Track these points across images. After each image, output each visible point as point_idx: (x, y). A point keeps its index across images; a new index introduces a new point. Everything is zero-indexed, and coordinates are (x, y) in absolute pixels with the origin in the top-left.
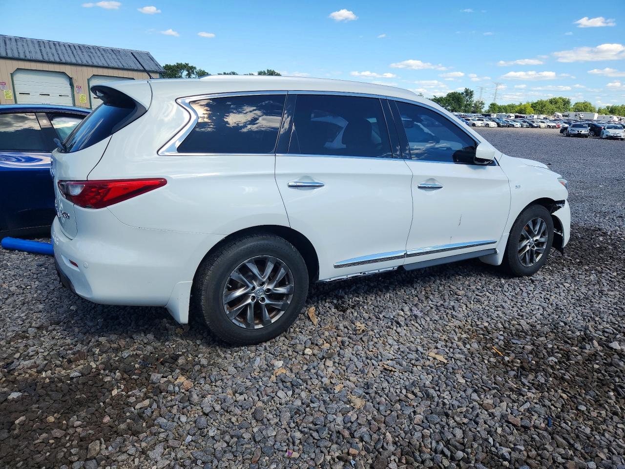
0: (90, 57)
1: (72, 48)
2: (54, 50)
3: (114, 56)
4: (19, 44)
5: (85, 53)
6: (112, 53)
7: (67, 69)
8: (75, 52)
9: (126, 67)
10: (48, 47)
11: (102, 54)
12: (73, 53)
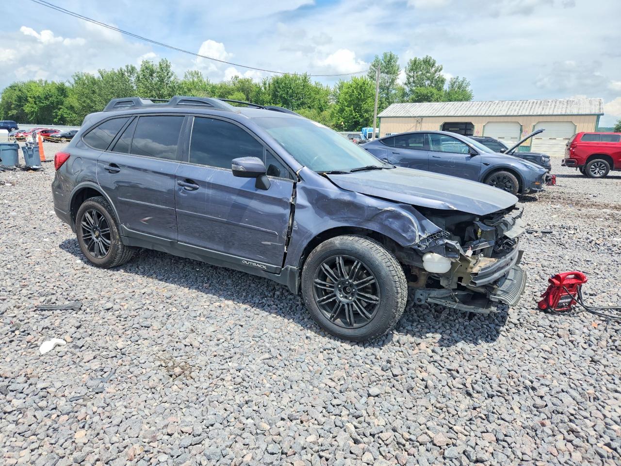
0: (543, 108)
1: (535, 104)
2: (519, 107)
3: (565, 106)
4: (498, 106)
5: (541, 107)
6: (566, 104)
7: (520, 120)
8: (534, 107)
9: (568, 112)
10: (516, 105)
11: (555, 106)
12: (531, 108)
